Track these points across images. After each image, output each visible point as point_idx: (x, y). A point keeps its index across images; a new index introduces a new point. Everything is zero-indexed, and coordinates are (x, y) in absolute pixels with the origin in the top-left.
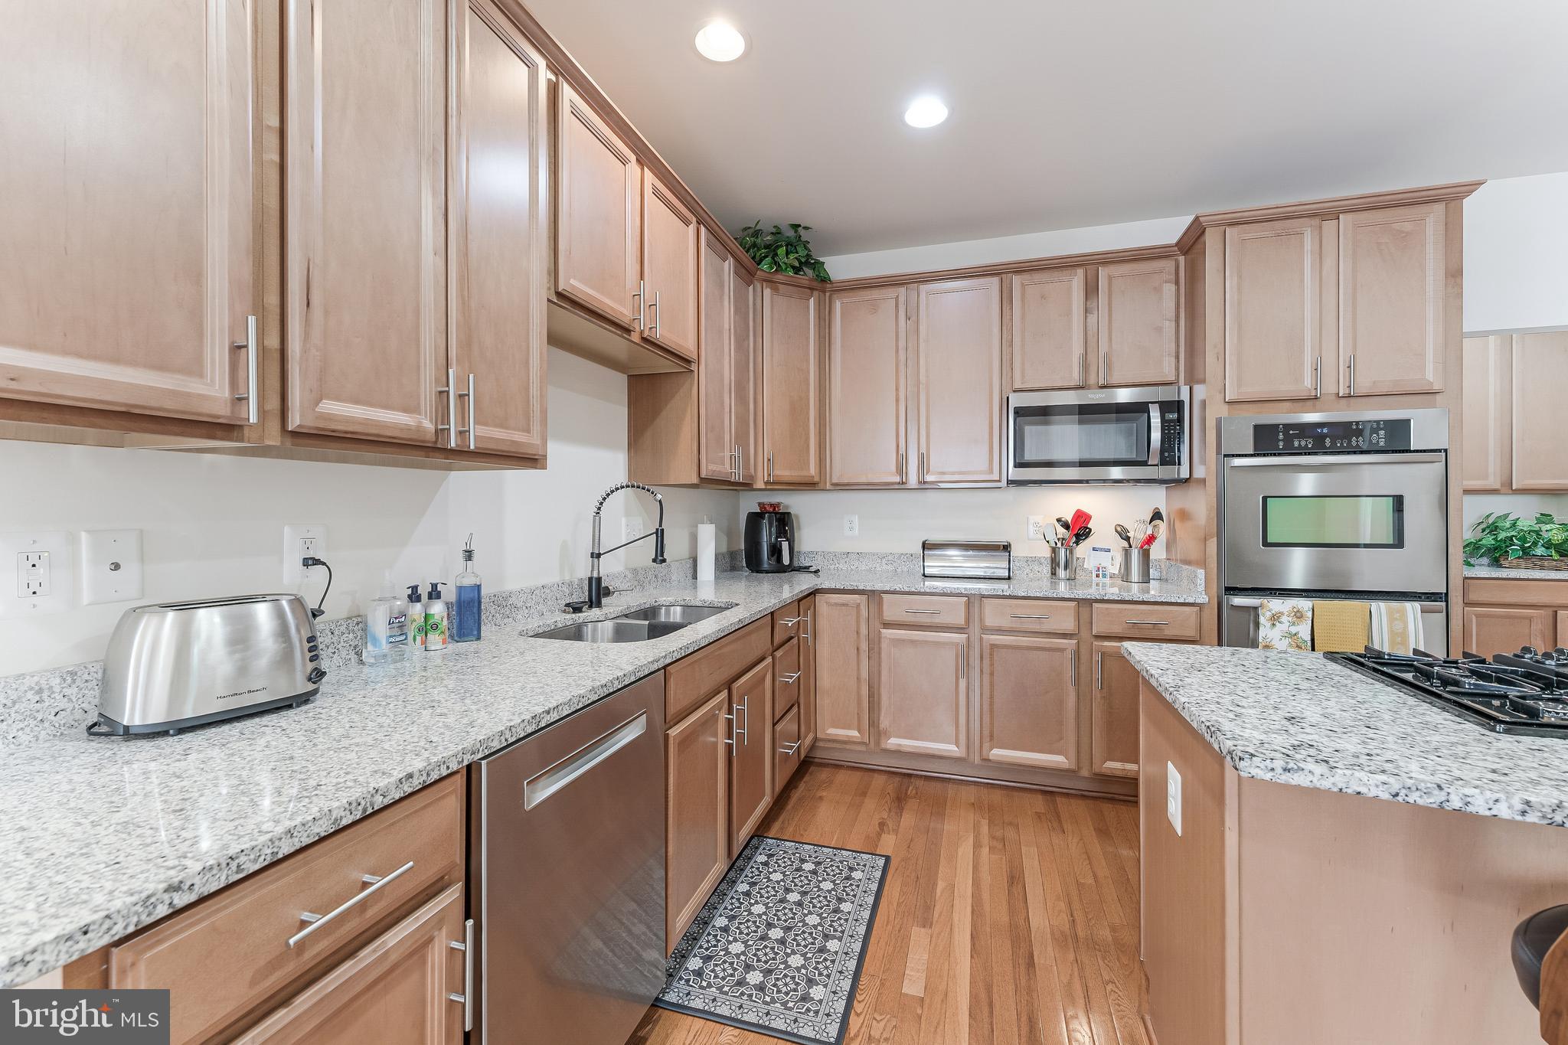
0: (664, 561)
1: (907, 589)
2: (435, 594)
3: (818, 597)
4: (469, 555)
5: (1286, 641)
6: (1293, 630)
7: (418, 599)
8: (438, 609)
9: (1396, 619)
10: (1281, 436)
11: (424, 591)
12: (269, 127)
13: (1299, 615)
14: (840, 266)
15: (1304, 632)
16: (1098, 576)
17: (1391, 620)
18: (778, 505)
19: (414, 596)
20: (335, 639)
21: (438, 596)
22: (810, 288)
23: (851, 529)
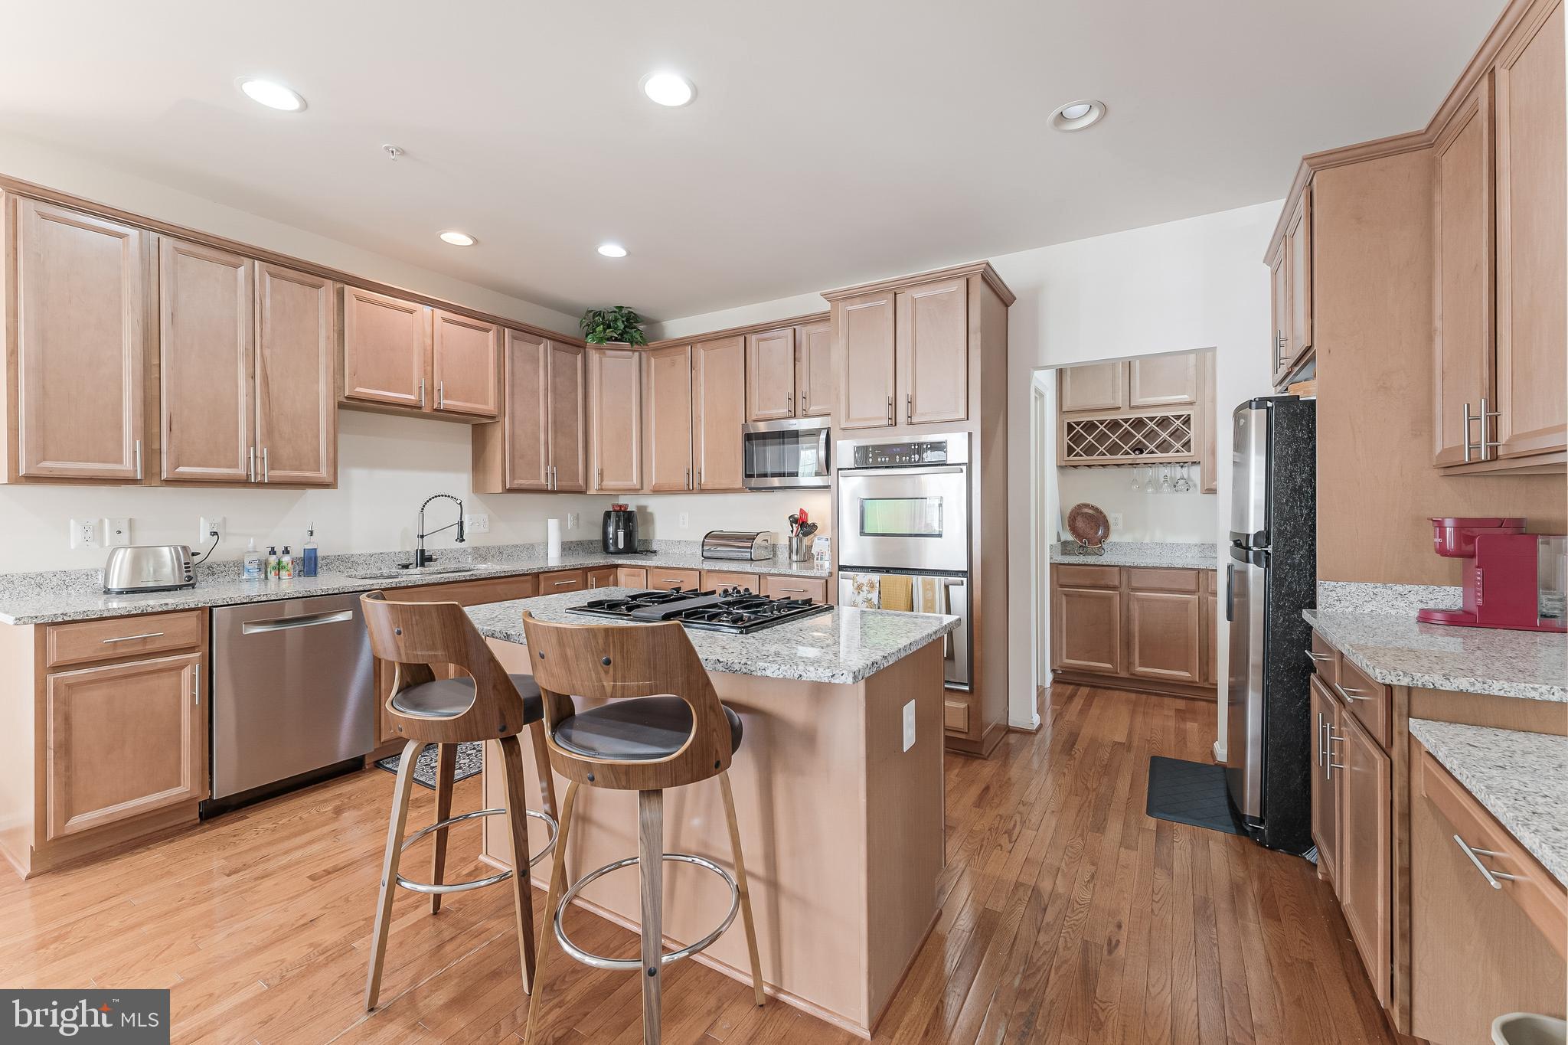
0: (464, 540)
1: (664, 565)
2: (286, 551)
3: (619, 570)
4: (312, 533)
5: (866, 604)
6: (869, 596)
7: (275, 553)
8: (286, 559)
9: (928, 589)
10: (871, 455)
11: (279, 550)
12: (154, 365)
13: (872, 586)
14: (677, 328)
15: (874, 597)
16: (817, 559)
17: (925, 590)
18: (626, 506)
19: (273, 552)
20: (226, 569)
21: (288, 552)
22: (632, 351)
23: (684, 524)
